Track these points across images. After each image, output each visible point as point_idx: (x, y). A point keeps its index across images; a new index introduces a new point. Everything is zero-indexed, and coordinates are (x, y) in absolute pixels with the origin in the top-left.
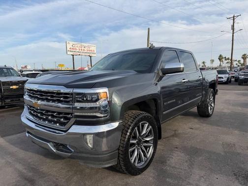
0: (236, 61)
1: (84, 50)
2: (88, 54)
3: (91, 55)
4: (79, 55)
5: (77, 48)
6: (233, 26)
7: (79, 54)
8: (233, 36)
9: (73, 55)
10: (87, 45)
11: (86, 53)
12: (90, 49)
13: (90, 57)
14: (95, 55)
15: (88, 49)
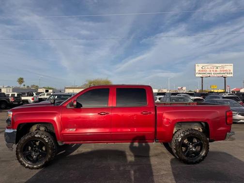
1: (216, 71)
2: (221, 75)
3: (224, 75)
4: (209, 76)
5: (208, 70)
7: (209, 75)
9: (202, 77)
10: (220, 65)
11: (218, 73)
12: (225, 69)
13: (225, 77)
14: (232, 75)
15: (222, 69)
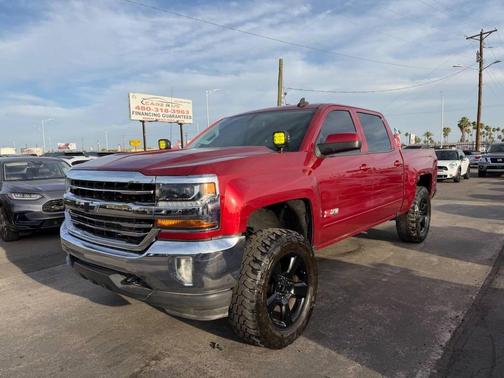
0: (498, 130)
1: (166, 111)
2: (176, 120)
3: (181, 120)
4: (156, 121)
5: (152, 107)
6: (480, 54)
7: (155, 118)
8: (480, 75)
9: (143, 122)
10: (174, 100)
11: (170, 116)
12: (180, 109)
13: (181, 124)
14: (191, 121)
15: (176, 109)
